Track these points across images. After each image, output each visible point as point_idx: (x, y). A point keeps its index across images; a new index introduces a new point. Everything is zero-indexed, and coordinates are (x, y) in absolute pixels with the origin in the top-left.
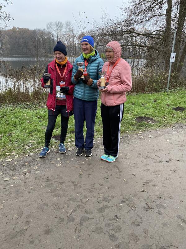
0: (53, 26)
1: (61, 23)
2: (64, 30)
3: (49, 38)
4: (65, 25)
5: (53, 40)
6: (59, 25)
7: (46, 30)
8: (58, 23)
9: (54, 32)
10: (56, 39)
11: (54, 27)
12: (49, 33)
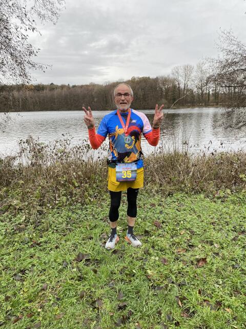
0: (180, 70)
1: (191, 67)
2: (194, 74)
3: (174, 87)
4: (196, 68)
5: (179, 87)
6: (188, 69)
7: (171, 76)
8: (187, 67)
9: (180, 78)
10: (182, 86)
11: (181, 72)
12: (175, 79)
